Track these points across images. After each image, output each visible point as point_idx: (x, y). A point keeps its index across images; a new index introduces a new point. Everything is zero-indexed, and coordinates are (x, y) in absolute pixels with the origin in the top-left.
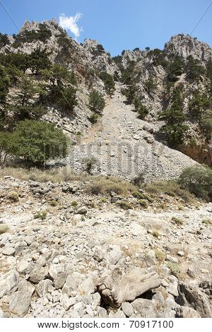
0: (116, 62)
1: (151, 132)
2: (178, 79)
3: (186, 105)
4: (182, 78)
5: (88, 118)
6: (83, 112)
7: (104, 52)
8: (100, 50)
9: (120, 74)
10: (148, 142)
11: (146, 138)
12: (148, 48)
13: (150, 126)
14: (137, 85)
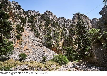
0: (26, 13)
1: (41, 42)
2: (49, 25)
3: (52, 34)
4: (50, 25)
5: (16, 36)
6: (14, 33)
7: (21, 8)
8: (19, 7)
9: (27, 18)
10: (40, 46)
11: (39, 45)
12: (38, 12)
13: (41, 40)
14: (35, 25)
